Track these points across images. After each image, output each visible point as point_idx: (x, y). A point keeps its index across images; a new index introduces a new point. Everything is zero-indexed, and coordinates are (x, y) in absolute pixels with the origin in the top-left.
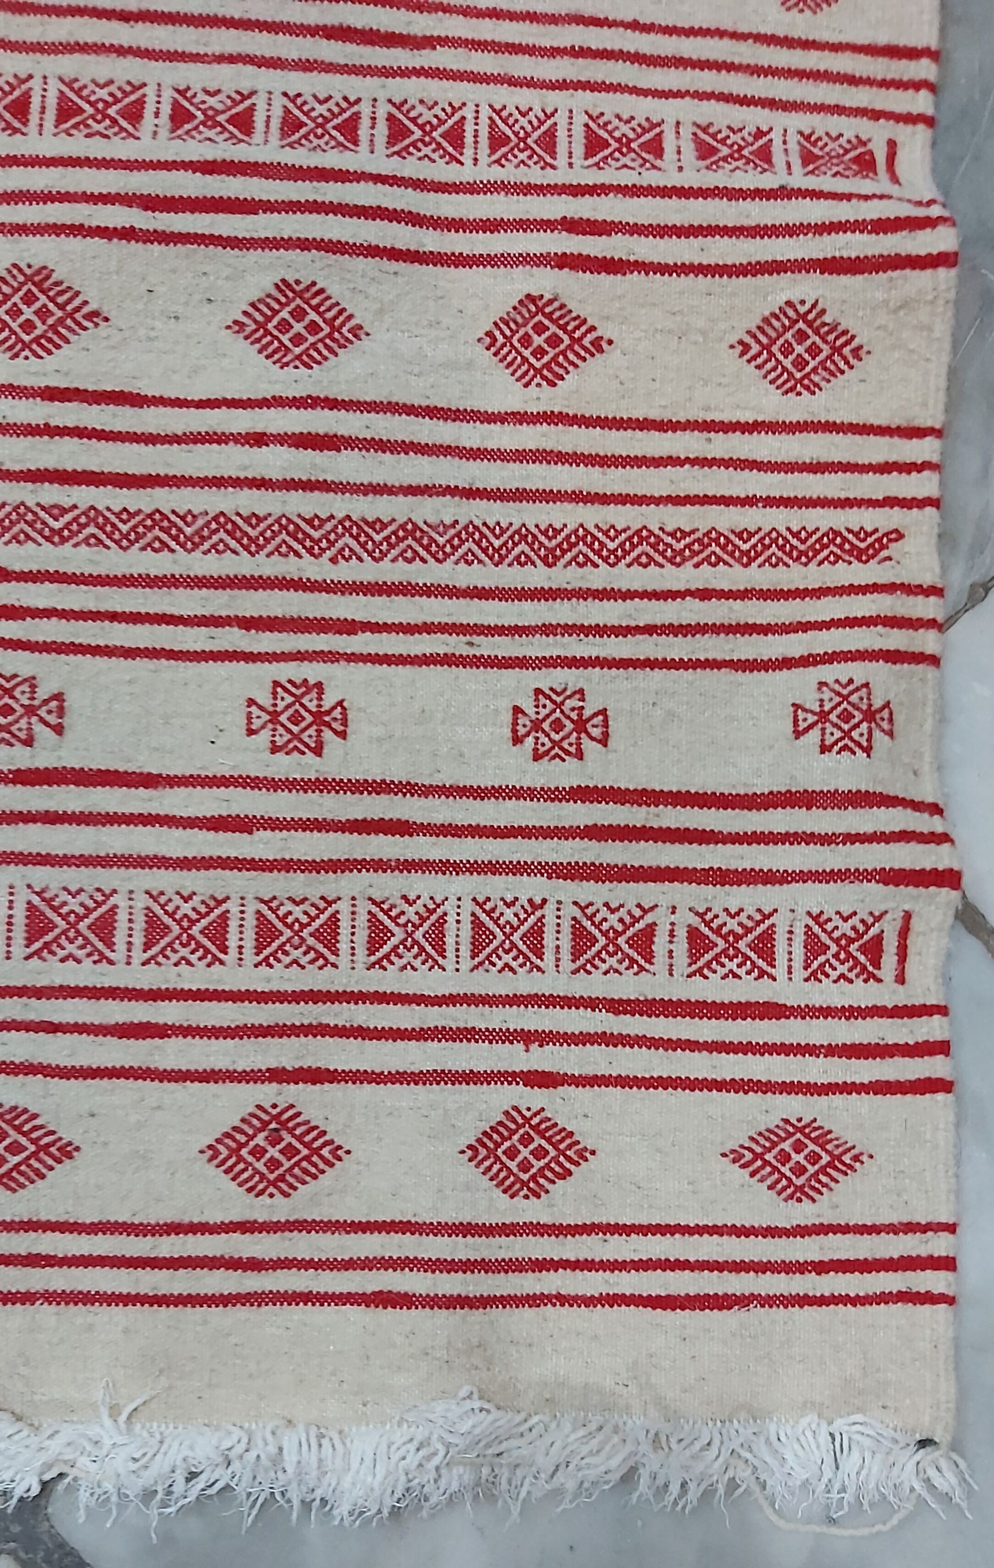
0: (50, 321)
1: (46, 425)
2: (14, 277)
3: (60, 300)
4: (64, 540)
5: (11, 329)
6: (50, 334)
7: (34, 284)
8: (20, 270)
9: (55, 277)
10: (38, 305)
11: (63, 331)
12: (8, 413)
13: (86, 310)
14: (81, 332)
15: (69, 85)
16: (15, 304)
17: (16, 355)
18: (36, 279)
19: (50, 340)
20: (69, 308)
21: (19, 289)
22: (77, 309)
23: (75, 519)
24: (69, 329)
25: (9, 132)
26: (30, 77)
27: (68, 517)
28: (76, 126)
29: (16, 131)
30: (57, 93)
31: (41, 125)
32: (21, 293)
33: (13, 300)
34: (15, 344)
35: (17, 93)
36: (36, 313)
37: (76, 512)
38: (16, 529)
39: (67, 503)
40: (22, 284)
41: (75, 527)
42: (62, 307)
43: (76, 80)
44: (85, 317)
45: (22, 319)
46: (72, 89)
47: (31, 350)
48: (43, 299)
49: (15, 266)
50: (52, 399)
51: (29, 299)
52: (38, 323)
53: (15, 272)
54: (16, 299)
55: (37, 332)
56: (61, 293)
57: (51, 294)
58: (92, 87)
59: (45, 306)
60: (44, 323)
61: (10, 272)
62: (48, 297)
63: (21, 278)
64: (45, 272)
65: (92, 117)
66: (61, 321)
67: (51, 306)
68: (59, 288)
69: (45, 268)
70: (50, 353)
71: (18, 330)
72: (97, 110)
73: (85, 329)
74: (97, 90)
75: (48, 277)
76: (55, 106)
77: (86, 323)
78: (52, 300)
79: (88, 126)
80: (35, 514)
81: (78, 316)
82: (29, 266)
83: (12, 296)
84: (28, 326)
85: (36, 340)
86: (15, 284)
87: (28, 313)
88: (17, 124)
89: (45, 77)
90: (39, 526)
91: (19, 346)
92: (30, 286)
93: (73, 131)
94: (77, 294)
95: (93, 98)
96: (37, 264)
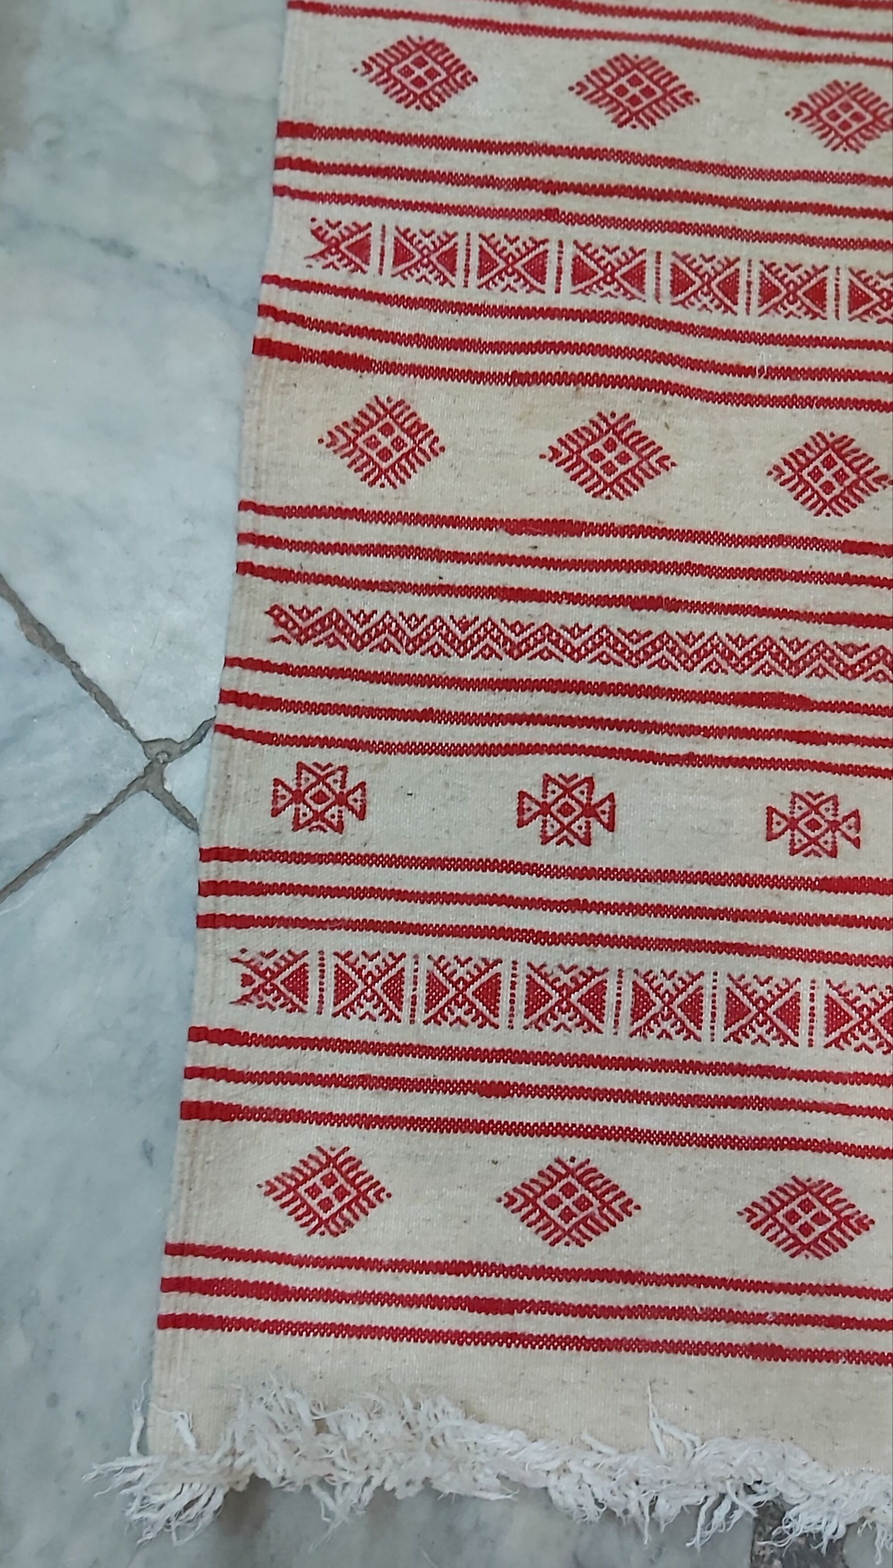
0: (847, 483)
1: (847, 574)
2: (817, 444)
3: (856, 464)
4: (856, 675)
5: (813, 489)
6: (846, 494)
7: (834, 450)
8: (823, 438)
9: (854, 445)
10: (837, 468)
11: (858, 492)
12: (814, 563)
13: (876, 474)
14: (870, 492)
15: (858, 275)
16: (816, 467)
17: (819, 513)
18: (837, 446)
19: (847, 500)
20: (862, 472)
21: (820, 454)
22: (868, 473)
23: (867, 657)
24: (862, 490)
25: (810, 315)
26: (826, 267)
27: (861, 655)
28: (866, 312)
29: (815, 315)
30: (848, 283)
31: (837, 311)
32: (822, 458)
33: (815, 464)
34: (818, 502)
35: (814, 282)
36: (834, 475)
37: (868, 651)
38: (815, 664)
39: (860, 643)
40: (822, 451)
41: (866, 663)
42: (856, 471)
43: (864, 272)
44: (874, 480)
45: (822, 480)
46: (860, 279)
47: (831, 508)
48: (840, 464)
49: (819, 434)
50: (851, 552)
51: (829, 463)
52: (836, 485)
53: (818, 439)
54: (817, 462)
55: (836, 492)
56: (856, 459)
57: (848, 459)
58: (876, 278)
59: (842, 469)
60: (841, 485)
61: (814, 439)
62: (845, 462)
63: (823, 445)
64: (846, 441)
65: (879, 304)
66: (855, 483)
67: (847, 470)
68: (856, 455)
69: (846, 437)
70: (848, 511)
71: (820, 491)
72: (882, 298)
73: (876, 490)
74: (881, 280)
75: (848, 445)
76: (847, 294)
77: (875, 485)
78: (849, 465)
79: (877, 313)
80: (832, 651)
81: (869, 479)
82: (832, 435)
83: (814, 460)
84: (828, 487)
85: (835, 499)
86: (817, 450)
87: (828, 475)
88: (817, 310)
89: (838, 269)
90: (835, 662)
91: (821, 504)
92: (830, 451)
93: (865, 317)
94: (871, 460)
95: (878, 288)
96: (839, 434)
